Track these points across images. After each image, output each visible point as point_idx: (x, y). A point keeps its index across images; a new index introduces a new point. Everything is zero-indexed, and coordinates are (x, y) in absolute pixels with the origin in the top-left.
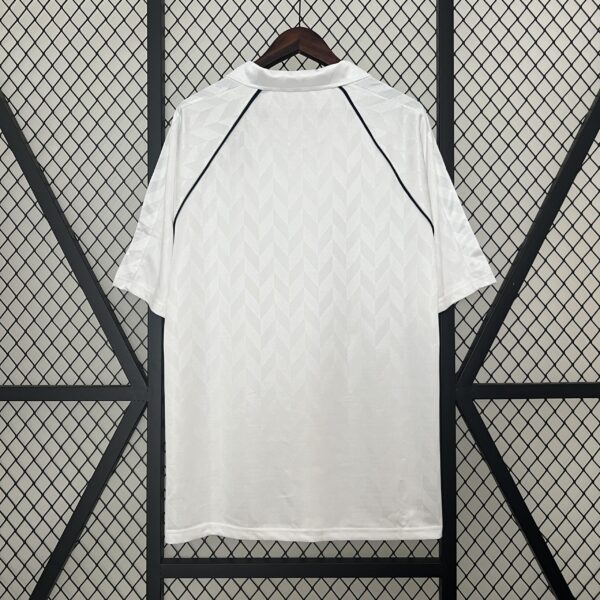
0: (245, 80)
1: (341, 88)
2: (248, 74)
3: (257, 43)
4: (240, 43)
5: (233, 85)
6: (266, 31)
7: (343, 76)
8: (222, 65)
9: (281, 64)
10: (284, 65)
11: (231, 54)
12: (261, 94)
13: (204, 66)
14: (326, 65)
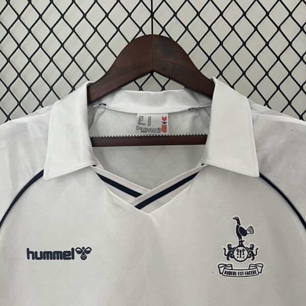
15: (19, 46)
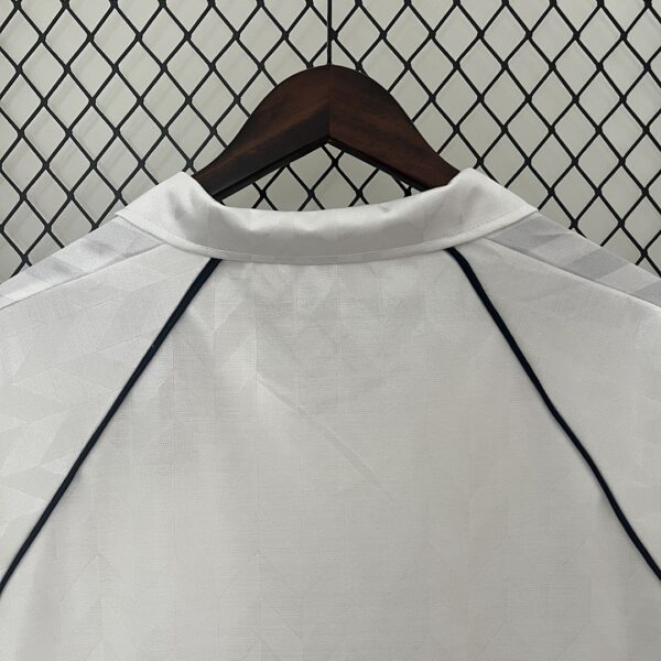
0: (170, 231)
1: (452, 251)
2: (179, 213)
3: (190, 132)
4: (142, 133)
5: (141, 243)
6: (213, 100)
7: (460, 222)
8: (95, 195)
9: (249, 192)
10: (263, 194)
11: (118, 164)
12: (219, 270)
13: (48, 197)
14: (424, 187)
15: (44, 102)
